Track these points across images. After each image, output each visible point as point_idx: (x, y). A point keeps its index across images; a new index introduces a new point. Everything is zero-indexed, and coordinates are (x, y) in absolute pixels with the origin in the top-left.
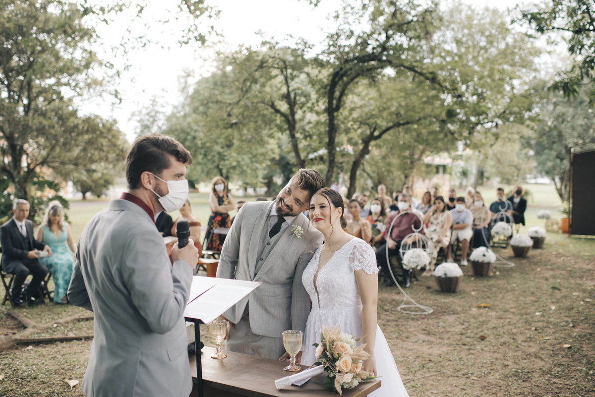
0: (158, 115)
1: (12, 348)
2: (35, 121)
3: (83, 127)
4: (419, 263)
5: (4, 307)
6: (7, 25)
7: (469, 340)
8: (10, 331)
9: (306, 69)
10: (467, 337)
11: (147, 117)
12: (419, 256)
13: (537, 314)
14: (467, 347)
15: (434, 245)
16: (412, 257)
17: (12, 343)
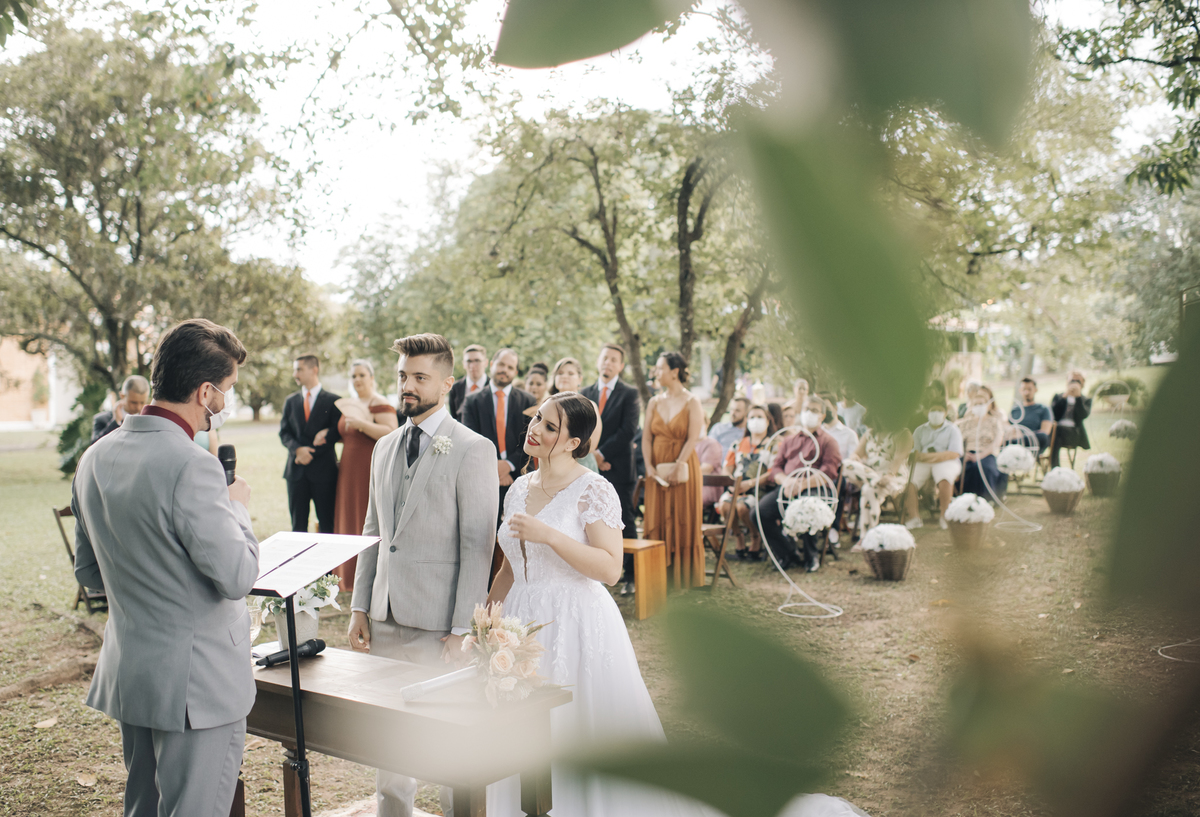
0: (390, 251)
1: (77, 678)
2: (149, 275)
3: (239, 282)
4: (813, 523)
5: (75, 613)
6: (93, 97)
7: (886, 662)
8: (81, 652)
9: (635, 161)
10: (886, 657)
11: (371, 257)
12: (813, 511)
13: (1042, 616)
14: (877, 674)
15: (873, 491)
16: (800, 513)
17: (78, 671)
